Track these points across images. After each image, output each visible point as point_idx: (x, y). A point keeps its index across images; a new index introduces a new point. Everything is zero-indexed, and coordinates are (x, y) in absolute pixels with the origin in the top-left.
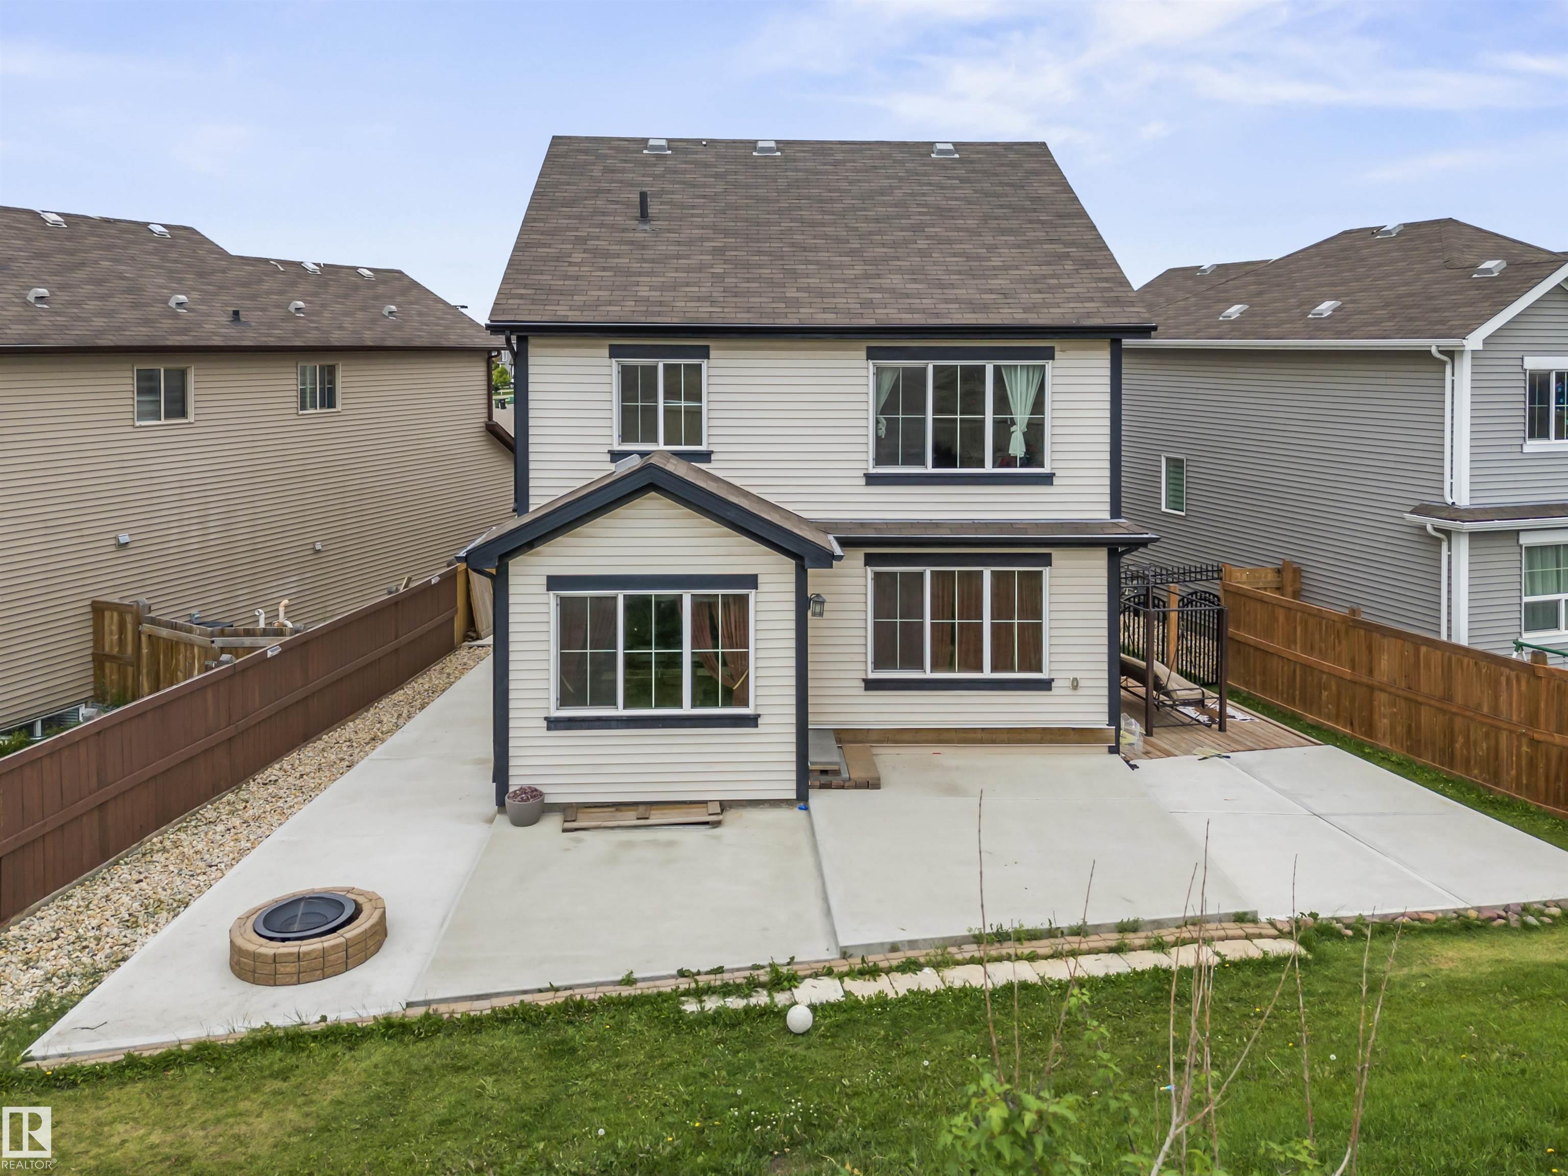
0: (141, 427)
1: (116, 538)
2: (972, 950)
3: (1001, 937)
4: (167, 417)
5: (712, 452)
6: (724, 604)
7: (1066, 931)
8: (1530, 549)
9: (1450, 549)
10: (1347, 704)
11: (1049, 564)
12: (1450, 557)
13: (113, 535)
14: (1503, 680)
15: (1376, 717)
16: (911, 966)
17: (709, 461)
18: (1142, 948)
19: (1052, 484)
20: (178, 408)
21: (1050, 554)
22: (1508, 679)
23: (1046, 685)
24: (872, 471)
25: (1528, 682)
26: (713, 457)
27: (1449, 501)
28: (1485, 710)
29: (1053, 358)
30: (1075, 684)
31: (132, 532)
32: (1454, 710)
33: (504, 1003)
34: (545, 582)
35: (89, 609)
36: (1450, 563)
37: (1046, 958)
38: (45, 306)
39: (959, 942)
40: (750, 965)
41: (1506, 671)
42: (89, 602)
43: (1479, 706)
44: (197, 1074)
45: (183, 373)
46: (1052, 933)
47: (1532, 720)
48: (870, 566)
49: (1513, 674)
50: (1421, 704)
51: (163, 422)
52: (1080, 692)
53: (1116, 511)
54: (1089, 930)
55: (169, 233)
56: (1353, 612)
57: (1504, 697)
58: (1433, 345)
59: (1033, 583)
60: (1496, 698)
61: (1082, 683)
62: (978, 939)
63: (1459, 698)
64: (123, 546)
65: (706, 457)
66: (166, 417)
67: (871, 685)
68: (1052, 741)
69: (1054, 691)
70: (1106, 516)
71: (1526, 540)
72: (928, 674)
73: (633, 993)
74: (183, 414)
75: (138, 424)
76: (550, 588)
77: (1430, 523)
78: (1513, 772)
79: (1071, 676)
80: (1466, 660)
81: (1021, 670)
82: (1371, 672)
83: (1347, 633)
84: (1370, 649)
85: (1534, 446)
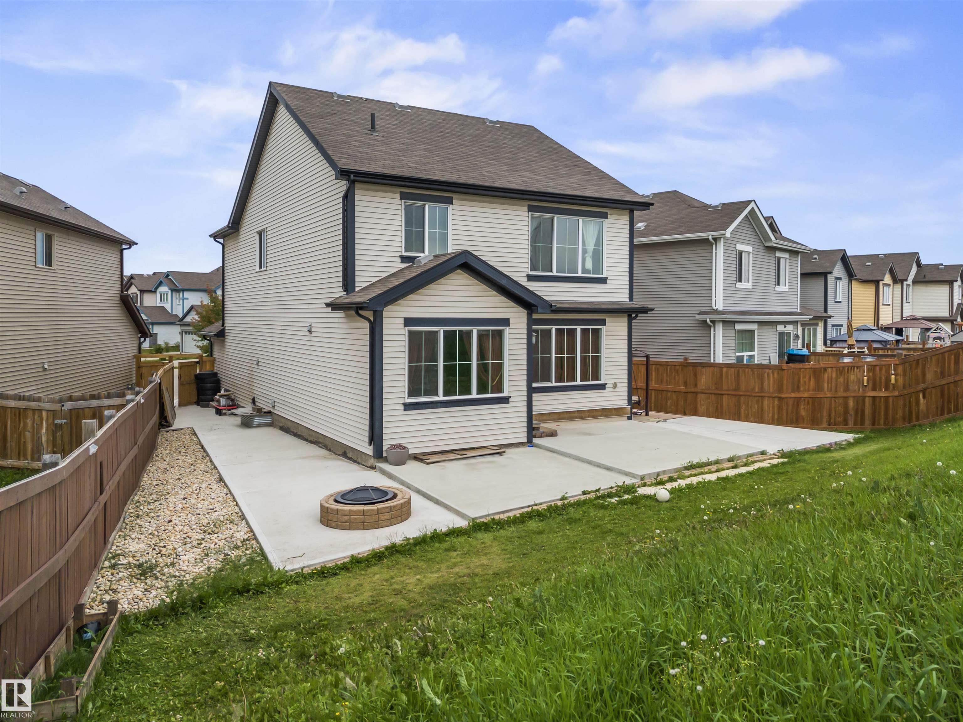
6: (492, 335)
7: (713, 463)
8: (740, 332)
9: (715, 331)
10: (682, 403)
11: (604, 324)
12: (715, 334)
14: (766, 375)
15: (699, 405)
19: (606, 283)
21: (605, 319)
22: (768, 375)
23: (603, 387)
24: (531, 273)
25: (778, 373)
27: (715, 308)
28: (757, 390)
29: (607, 218)
30: (615, 386)
32: (741, 393)
34: (403, 322)
36: (714, 337)
41: (767, 370)
43: (754, 389)
46: (709, 464)
47: (780, 389)
49: (771, 371)
50: (723, 395)
52: (617, 389)
53: (631, 298)
54: (720, 462)
56: (686, 359)
57: (766, 383)
58: (710, 235)
59: (597, 335)
60: (762, 384)
61: (618, 385)
63: (743, 387)
69: (607, 390)
70: (627, 299)
71: (738, 327)
72: (554, 384)
76: (405, 325)
77: (708, 318)
78: (771, 415)
79: (613, 381)
80: (747, 370)
81: (593, 380)
82: (696, 385)
83: (682, 370)
84: (695, 375)
85: (739, 285)
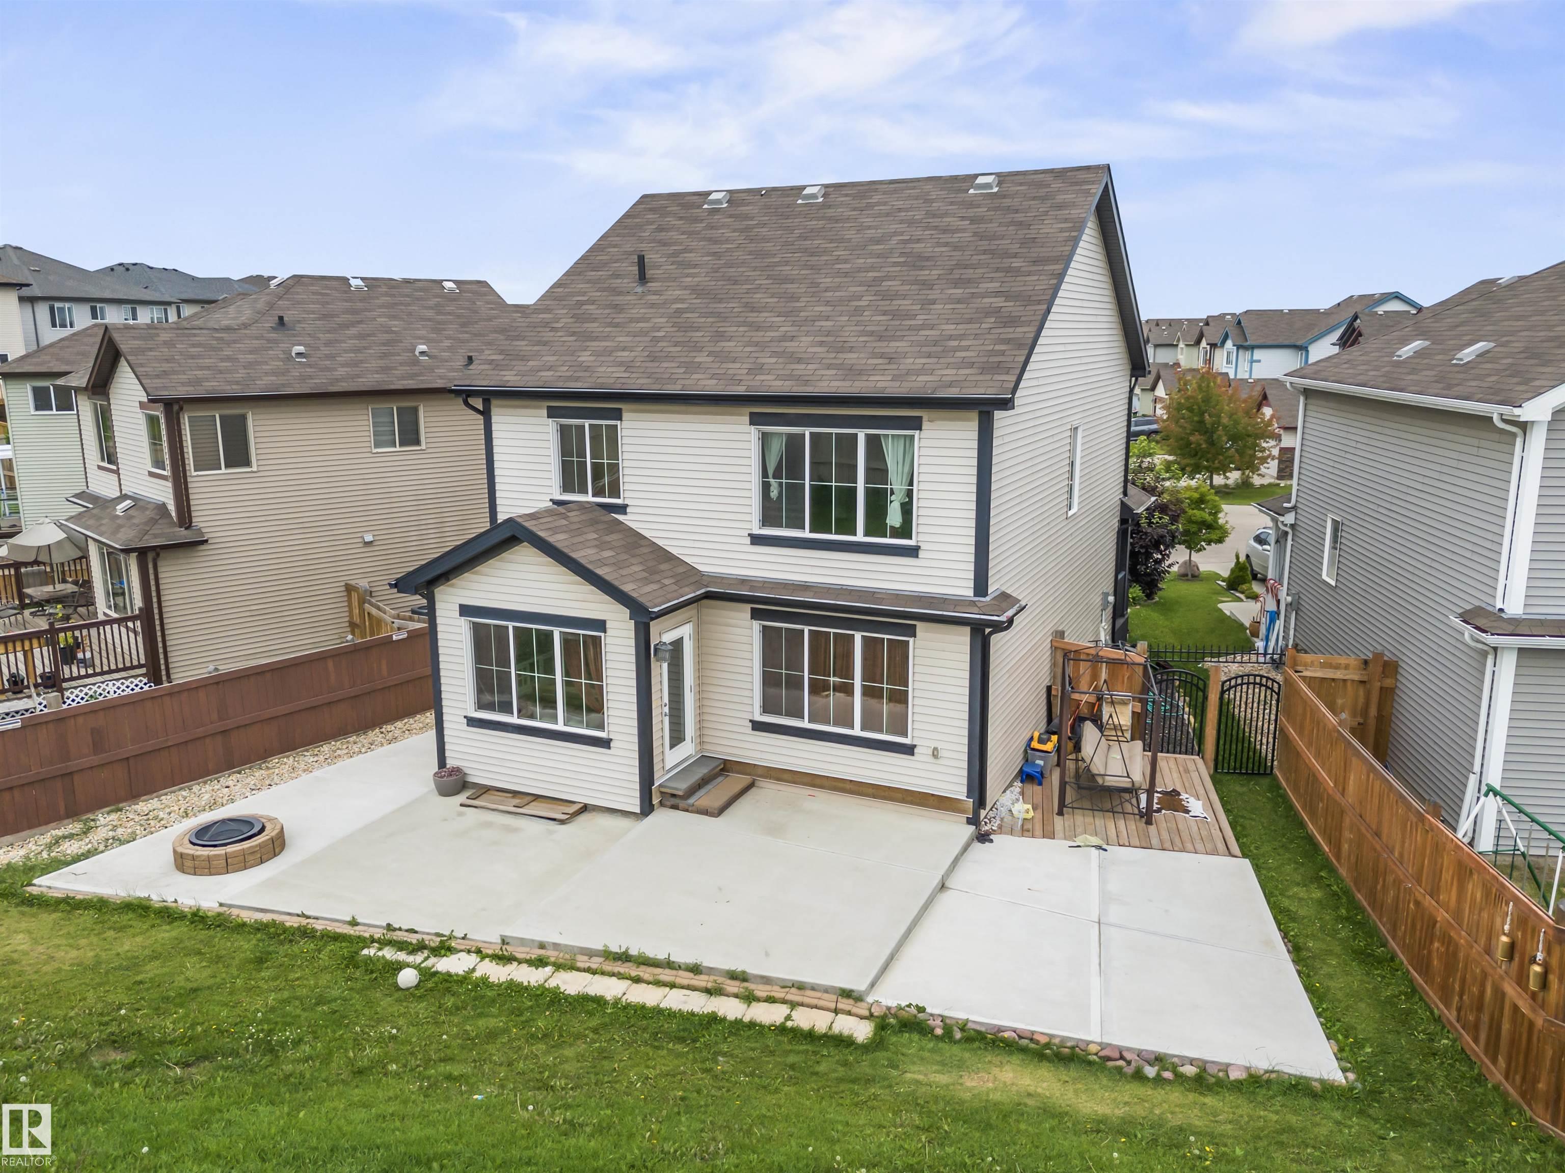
0: (377, 453)
1: (362, 537)
2: (595, 963)
3: (624, 957)
4: (402, 444)
5: (627, 505)
6: (584, 643)
7: (683, 967)
9: (1495, 664)
10: (1330, 820)
11: (915, 635)
12: (1494, 673)
13: (359, 535)
14: (1409, 825)
15: (1342, 840)
16: (540, 963)
17: (625, 513)
18: (736, 996)
19: (917, 557)
20: (411, 436)
21: (915, 625)
23: (909, 750)
24: (758, 532)
25: (1422, 833)
26: (628, 510)
27: (1499, 606)
29: (921, 429)
30: (935, 753)
31: (376, 533)
33: (266, 918)
34: (458, 609)
35: (343, 589)
36: (1493, 681)
37: (649, 983)
38: (304, 360)
39: (590, 953)
40: (434, 931)
41: (1411, 816)
42: (343, 584)
44: (87, 918)
45: (416, 410)
46: (669, 965)
48: (755, 619)
49: (1414, 821)
51: (398, 449)
52: (940, 761)
53: (979, 589)
54: (704, 970)
55: (458, 288)
57: (1407, 845)
58: (1494, 412)
59: (900, 654)
60: (1403, 843)
61: (941, 753)
62: (608, 955)
64: (370, 543)
65: (622, 509)
66: (400, 446)
67: (757, 726)
68: (912, 803)
69: (916, 757)
70: (970, 593)
72: (807, 724)
73: (352, 932)
74: (417, 442)
75: (375, 451)
76: (462, 614)
77: (1467, 632)
79: (933, 745)
80: (1391, 796)
81: (888, 733)
82: (1344, 791)
83: (1336, 743)
84: (1345, 766)
